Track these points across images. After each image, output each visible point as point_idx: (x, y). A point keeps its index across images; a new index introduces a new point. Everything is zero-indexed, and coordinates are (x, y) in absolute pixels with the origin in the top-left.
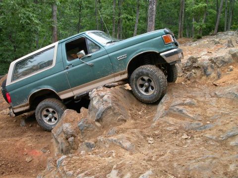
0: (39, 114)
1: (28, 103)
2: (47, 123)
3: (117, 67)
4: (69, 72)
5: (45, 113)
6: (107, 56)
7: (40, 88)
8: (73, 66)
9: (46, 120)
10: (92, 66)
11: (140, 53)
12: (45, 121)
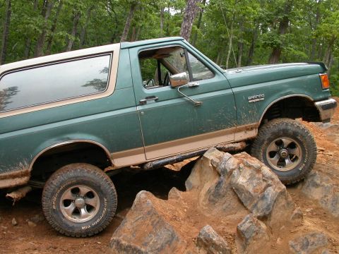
0: (55, 199)
1: (30, 170)
2: (70, 218)
3: (244, 116)
4: (146, 111)
5: (68, 195)
6: (229, 91)
7: (69, 139)
8: (157, 101)
9: (67, 211)
10: (197, 106)
11: (286, 97)
12: (66, 215)
